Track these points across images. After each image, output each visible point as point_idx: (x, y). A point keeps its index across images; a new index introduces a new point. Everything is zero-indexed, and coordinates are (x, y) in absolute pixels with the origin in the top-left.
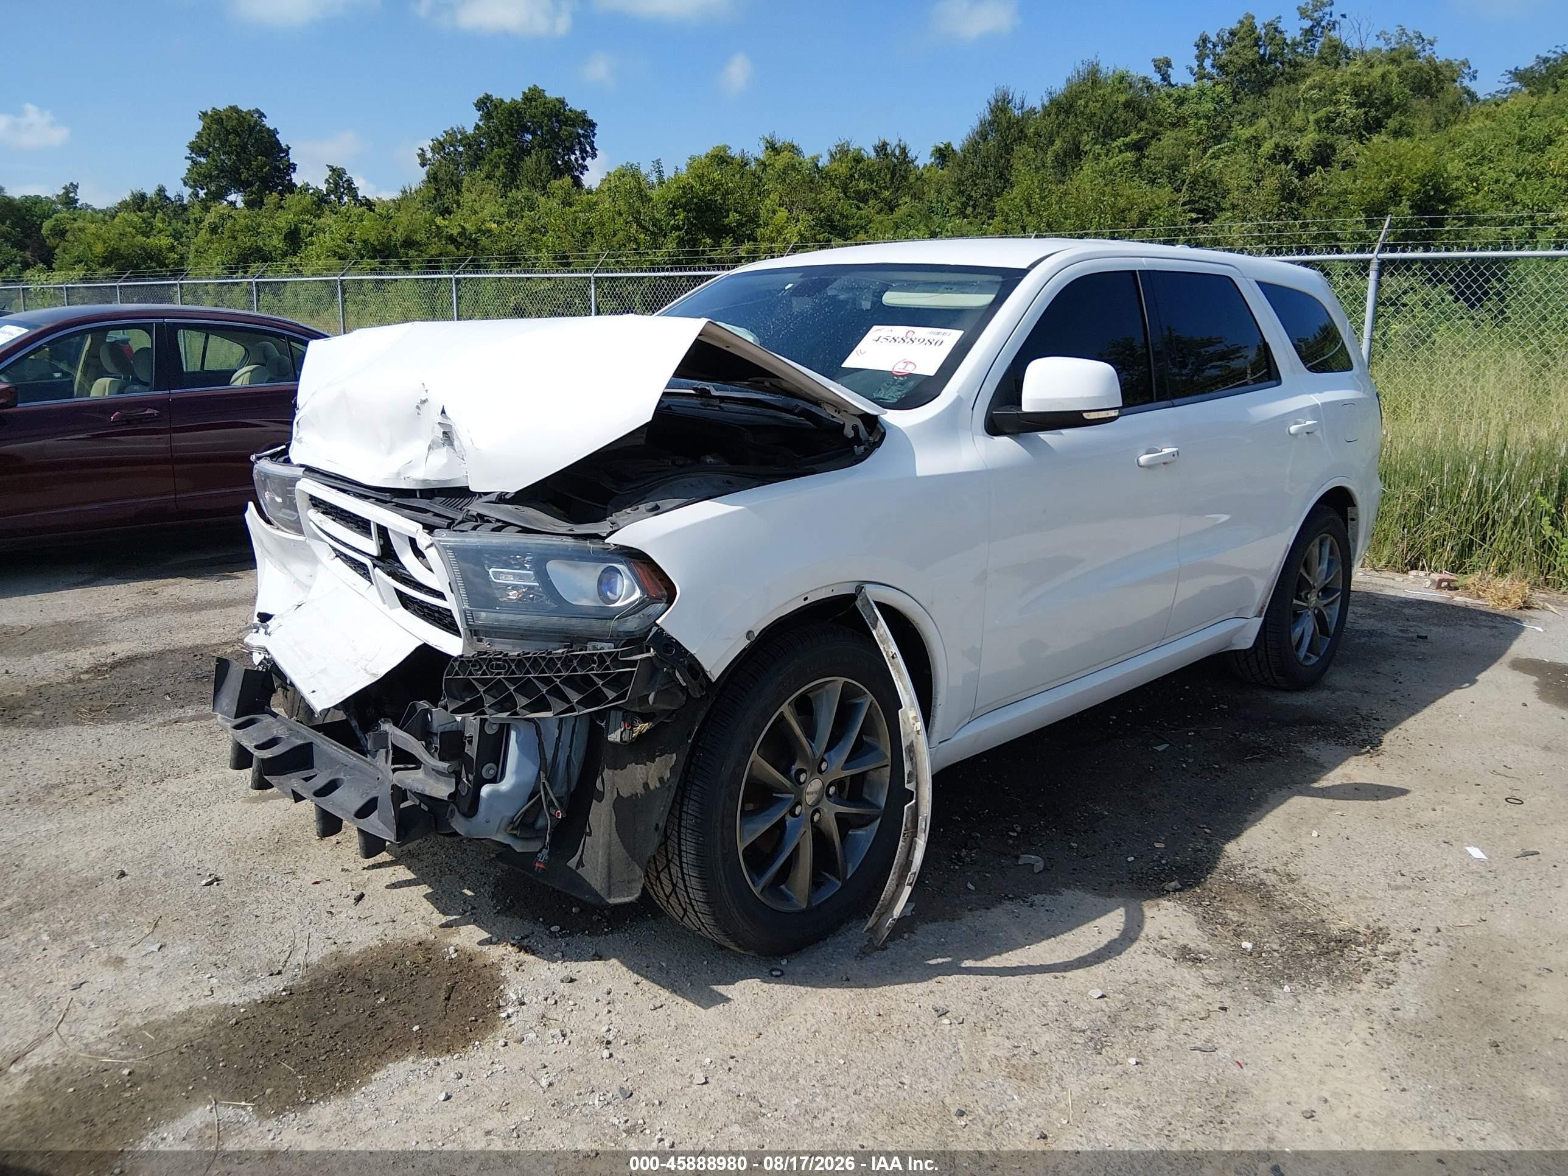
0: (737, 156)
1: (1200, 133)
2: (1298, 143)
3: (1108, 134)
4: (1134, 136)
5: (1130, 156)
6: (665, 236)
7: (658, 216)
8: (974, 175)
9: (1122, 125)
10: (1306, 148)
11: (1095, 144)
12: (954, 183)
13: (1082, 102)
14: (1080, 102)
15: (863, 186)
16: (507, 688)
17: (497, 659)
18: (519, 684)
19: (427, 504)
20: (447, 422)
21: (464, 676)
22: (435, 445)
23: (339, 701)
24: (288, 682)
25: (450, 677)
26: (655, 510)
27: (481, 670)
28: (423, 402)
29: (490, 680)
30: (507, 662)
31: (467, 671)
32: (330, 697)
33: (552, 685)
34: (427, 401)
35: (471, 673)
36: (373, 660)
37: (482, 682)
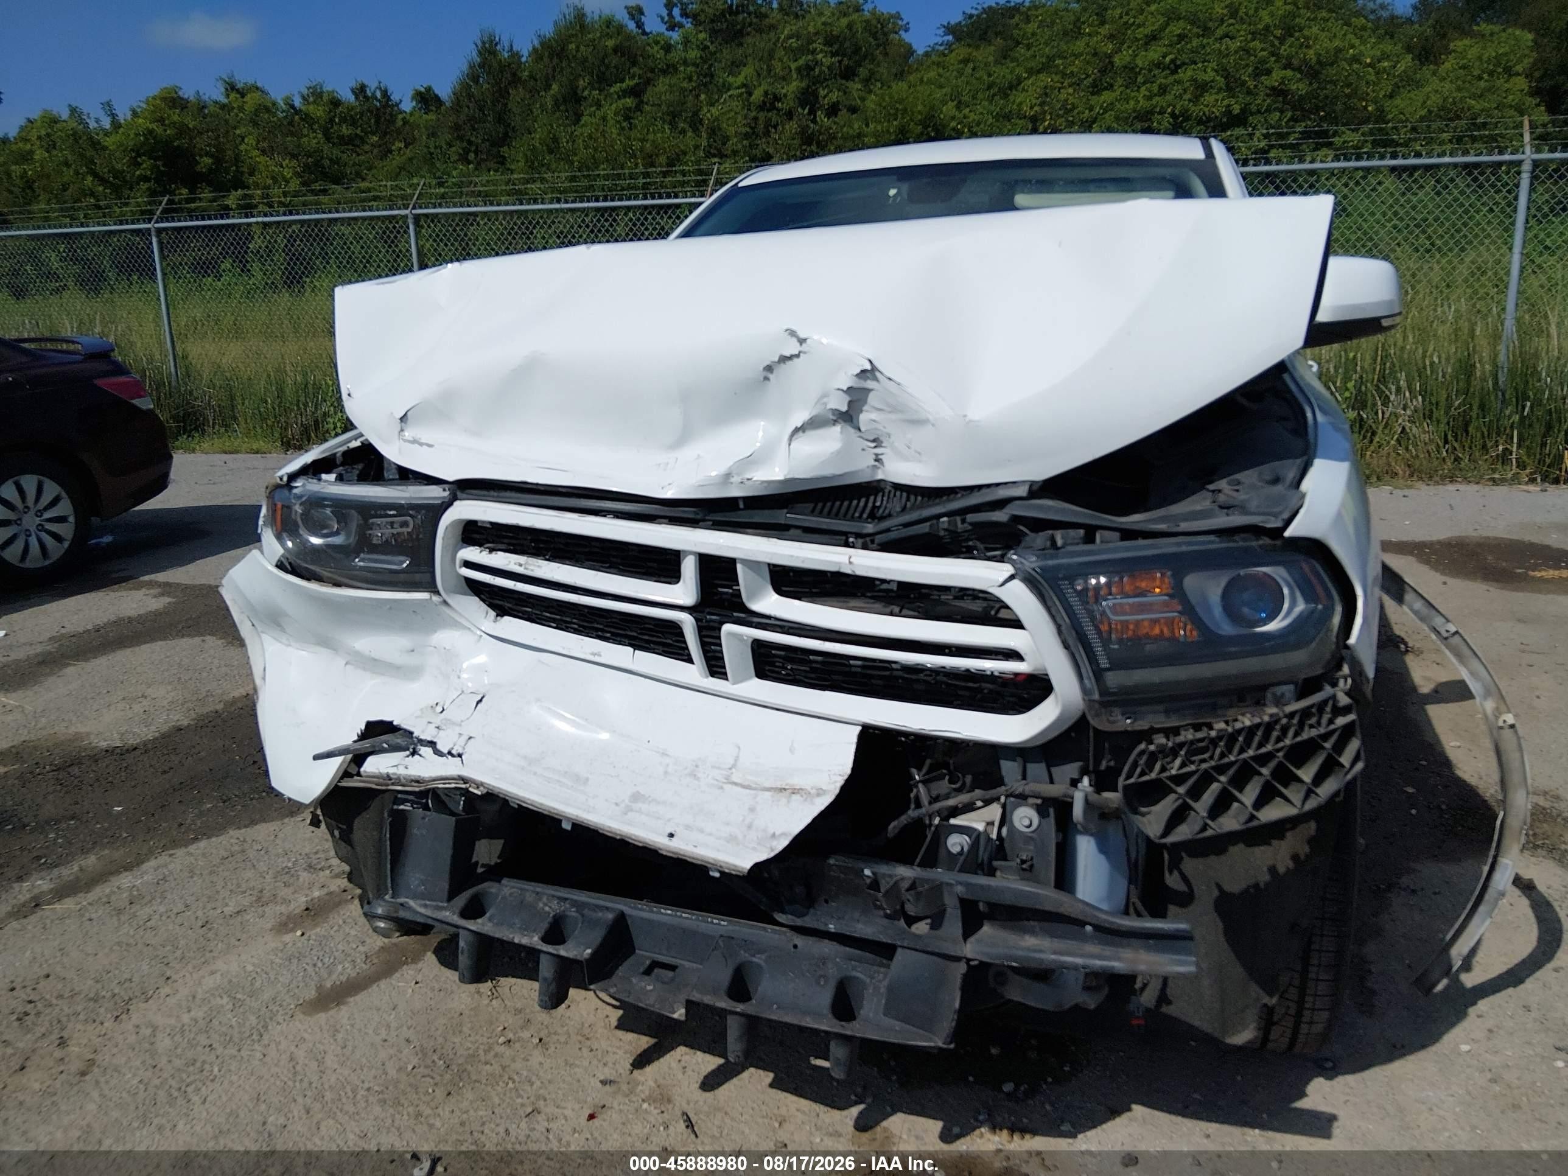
0: (191, 98)
1: (690, 80)
2: (784, 91)
3: (603, 80)
4: (629, 82)
5: (629, 102)
6: (131, 189)
7: (119, 167)
8: (471, 119)
9: (615, 71)
10: (793, 95)
11: (592, 89)
12: (451, 128)
13: (573, 46)
14: (571, 46)
15: (345, 130)
16: (1219, 781)
17: (1202, 740)
18: (1232, 771)
19: (783, 516)
20: (870, 384)
21: (1153, 775)
22: (813, 424)
23: (784, 843)
24: (567, 826)
25: (1132, 780)
26: (1276, 481)
27: (1178, 762)
28: (784, 359)
29: (1191, 774)
30: (1214, 742)
31: (1158, 766)
32: (732, 839)
33: (1273, 764)
34: (798, 356)
35: (1163, 769)
36: (734, 766)
37: (1179, 780)
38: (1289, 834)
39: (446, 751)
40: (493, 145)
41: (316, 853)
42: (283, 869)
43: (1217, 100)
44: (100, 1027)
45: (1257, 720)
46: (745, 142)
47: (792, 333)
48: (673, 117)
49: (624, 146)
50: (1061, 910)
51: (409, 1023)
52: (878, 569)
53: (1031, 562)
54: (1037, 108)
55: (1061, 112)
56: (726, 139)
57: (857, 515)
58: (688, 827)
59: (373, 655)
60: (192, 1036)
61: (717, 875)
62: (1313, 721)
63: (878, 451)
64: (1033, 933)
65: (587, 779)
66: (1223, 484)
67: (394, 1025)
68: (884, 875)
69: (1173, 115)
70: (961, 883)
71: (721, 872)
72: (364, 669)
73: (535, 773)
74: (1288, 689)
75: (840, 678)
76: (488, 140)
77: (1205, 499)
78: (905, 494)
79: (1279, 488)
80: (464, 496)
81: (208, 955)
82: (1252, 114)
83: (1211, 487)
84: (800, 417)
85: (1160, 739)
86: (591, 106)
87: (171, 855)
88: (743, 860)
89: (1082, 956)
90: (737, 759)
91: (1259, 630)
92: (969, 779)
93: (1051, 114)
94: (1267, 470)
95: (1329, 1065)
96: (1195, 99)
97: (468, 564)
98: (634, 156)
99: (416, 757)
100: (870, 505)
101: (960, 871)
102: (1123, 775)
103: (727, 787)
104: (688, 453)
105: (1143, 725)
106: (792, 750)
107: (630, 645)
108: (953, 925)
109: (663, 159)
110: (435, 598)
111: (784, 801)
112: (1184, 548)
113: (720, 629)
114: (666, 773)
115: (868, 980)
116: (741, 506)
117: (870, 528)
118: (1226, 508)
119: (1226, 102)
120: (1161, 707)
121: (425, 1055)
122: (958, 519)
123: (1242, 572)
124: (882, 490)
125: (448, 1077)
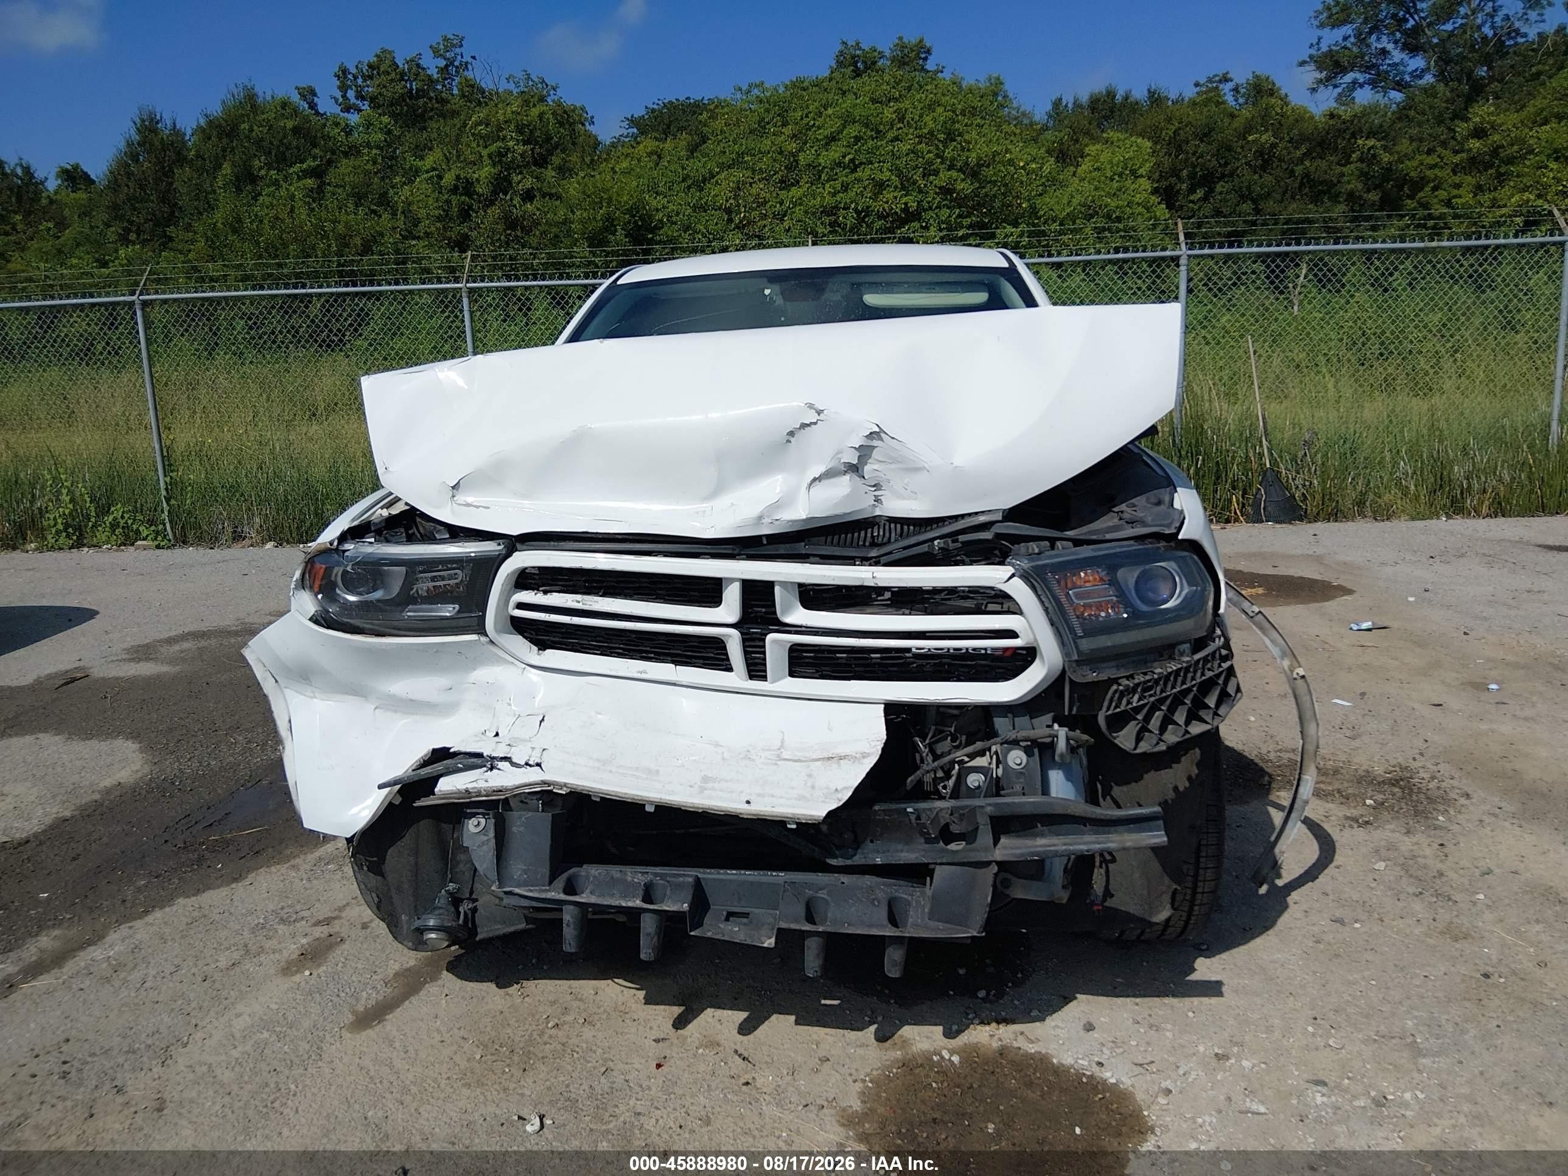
1: (375, 163)
2: (476, 176)
3: (282, 161)
4: (310, 163)
5: (310, 182)
8: (132, 199)
9: (295, 151)
10: (486, 181)
11: (269, 169)
12: (108, 207)
13: (245, 126)
14: (243, 126)
16: (1161, 710)
17: (1149, 681)
18: (1168, 702)
19: (802, 548)
20: (875, 443)
21: (1122, 708)
22: (829, 474)
23: (846, 795)
24: (650, 809)
25: (1110, 712)
26: (1159, 503)
27: (1136, 697)
28: (804, 426)
29: (1144, 705)
30: (1157, 682)
31: (1124, 701)
32: (801, 798)
33: (1191, 696)
34: (815, 423)
35: (1129, 703)
36: (782, 746)
37: (1137, 710)
38: (1183, 759)
39: (523, 763)
40: (157, 224)
41: (282, 908)
42: (257, 925)
43: (896, 198)
44: (149, 1074)
45: (1179, 666)
46: (438, 225)
47: (811, 406)
48: (359, 198)
49: (315, 226)
50: (1069, 812)
51: (458, 1026)
52: (900, 579)
53: (1025, 564)
54: (731, 201)
55: (754, 205)
56: (416, 222)
57: (861, 543)
58: (759, 795)
59: (410, 696)
60: (252, 1066)
61: (794, 826)
62: (1209, 665)
63: (876, 493)
64: (1042, 835)
65: (658, 771)
66: (1123, 507)
67: (443, 1029)
68: (924, 810)
69: (856, 210)
70: (990, 805)
71: (797, 823)
72: (396, 711)
73: (611, 771)
74: (1186, 647)
75: (862, 669)
76: (151, 220)
77: (1113, 518)
78: (899, 526)
79: (1162, 508)
80: (525, 547)
81: (225, 1002)
82: (925, 210)
83: (1116, 509)
84: (817, 470)
85: (1125, 682)
86: (268, 186)
87: (130, 928)
88: (818, 810)
89: (1085, 843)
90: (783, 741)
91: (1163, 607)
92: (964, 738)
93: (745, 207)
94: (1153, 495)
95: (1205, 947)
96: (875, 197)
97: (521, 606)
98: (325, 236)
99: (495, 771)
100: (869, 535)
101: (985, 796)
102: (1104, 709)
103: (779, 763)
104: (723, 501)
105: (1103, 677)
106: (830, 729)
107: (673, 662)
108: (985, 836)
109: (358, 241)
110: (483, 639)
111: (835, 766)
112: (1118, 550)
113: (764, 640)
114: (723, 759)
115: (910, 898)
116: (765, 542)
117: (874, 553)
118: (1131, 522)
119: (904, 200)
120: (1113, 663)
121: (486, 1046)
122: (949, 540)
123: (1147, 567)
124: (878, 524)
125: (516, 1058)
